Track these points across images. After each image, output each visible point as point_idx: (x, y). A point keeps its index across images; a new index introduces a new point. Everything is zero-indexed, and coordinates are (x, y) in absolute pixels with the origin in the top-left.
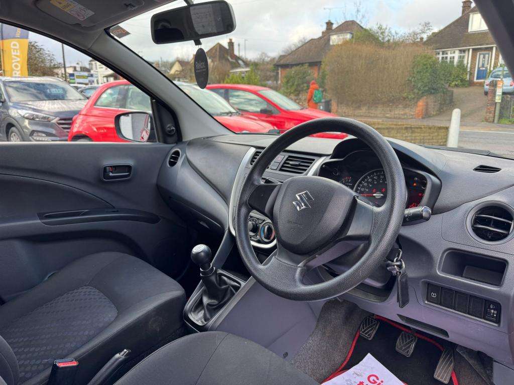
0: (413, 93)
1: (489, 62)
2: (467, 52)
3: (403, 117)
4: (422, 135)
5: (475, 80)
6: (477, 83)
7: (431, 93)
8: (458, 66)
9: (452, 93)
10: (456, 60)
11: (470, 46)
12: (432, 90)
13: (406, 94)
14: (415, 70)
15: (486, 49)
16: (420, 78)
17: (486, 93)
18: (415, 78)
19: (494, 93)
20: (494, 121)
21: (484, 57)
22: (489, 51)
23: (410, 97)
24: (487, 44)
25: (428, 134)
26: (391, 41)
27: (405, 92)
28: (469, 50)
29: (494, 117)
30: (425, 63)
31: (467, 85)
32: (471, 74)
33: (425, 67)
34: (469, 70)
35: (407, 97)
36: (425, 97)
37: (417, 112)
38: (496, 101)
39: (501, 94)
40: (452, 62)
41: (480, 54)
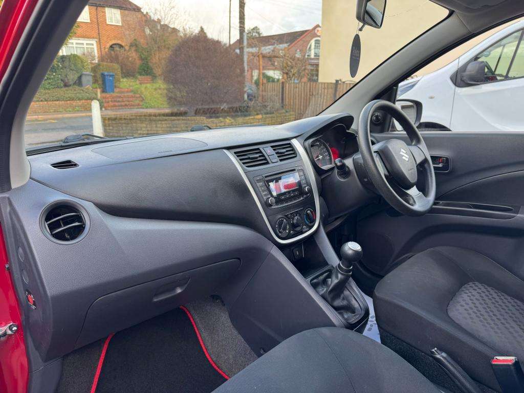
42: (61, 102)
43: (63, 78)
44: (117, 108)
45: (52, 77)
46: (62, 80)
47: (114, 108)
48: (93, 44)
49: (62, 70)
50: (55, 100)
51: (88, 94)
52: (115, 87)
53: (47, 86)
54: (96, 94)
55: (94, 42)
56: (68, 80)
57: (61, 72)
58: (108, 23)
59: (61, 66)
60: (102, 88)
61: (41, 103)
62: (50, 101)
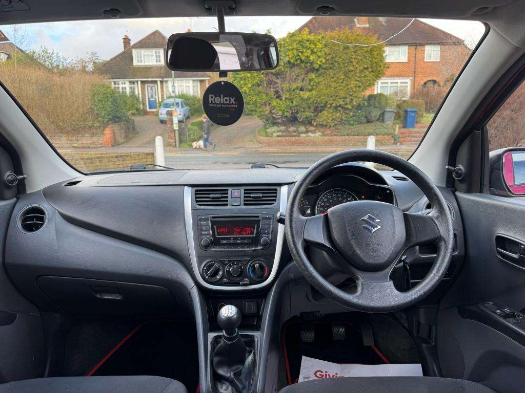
0: (98, 121)
1: (157, 93)
2: (136, 84)
3: (92, 146)
4: (133, 161)
5: (148, 109)
6: (150, 112)
7: (116, 122)
8: (131, 96)
9: (133, 122)
10: (128, 91)
11: (138, 78)
12: (116, 119)
13: (91, 123)
14: (96, 99)
15: (152, 82)
16: (102, 106)
17: (162, 122)
18: (97, 106)
19: (172, 121)
20: (176, 145)
21: (152, 89)
22: (154, 83)
23: (95, 126)
24: (152, 78)
25: (138, 161)
26: (61, 67)
27: (90, 121)
28: (137, 82)
29: (176, 142)
30: (105, 92)
31: (142, 114)
32: (144, 104)
33: (105, 96)
34: (141, 100)
35: (93, 126)
36: (111, 125)
37: (105, 140)
38: (175, 128)
39: (177, 122)
40: (124, 92)
41: (148, 87)
42: (360, 137)
43: (367, 115)
44: (413, 143)
45: (358, 114)
46: (366, 117)
47: (410, 143)
48: (407, 83)
49: (367, 108)
50: (356, 135)
51: (386, 130)
52: (417, 122)
53: (352, 122)
54: (394, 130)
55: (408, 81)
56: (371, 116)
57: (366, 109)
58: (426, 60)
59: (366, 104)
60: (403, 123)
61: (343, 137)
62: (351, 135)
